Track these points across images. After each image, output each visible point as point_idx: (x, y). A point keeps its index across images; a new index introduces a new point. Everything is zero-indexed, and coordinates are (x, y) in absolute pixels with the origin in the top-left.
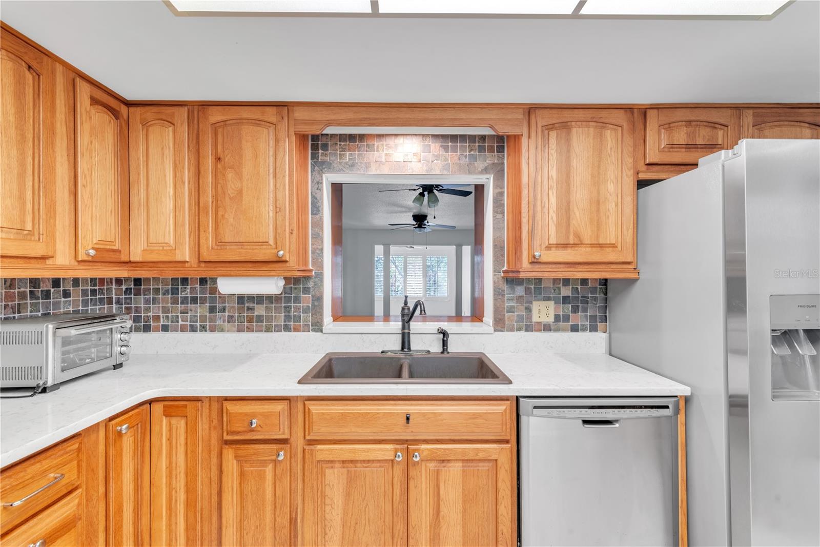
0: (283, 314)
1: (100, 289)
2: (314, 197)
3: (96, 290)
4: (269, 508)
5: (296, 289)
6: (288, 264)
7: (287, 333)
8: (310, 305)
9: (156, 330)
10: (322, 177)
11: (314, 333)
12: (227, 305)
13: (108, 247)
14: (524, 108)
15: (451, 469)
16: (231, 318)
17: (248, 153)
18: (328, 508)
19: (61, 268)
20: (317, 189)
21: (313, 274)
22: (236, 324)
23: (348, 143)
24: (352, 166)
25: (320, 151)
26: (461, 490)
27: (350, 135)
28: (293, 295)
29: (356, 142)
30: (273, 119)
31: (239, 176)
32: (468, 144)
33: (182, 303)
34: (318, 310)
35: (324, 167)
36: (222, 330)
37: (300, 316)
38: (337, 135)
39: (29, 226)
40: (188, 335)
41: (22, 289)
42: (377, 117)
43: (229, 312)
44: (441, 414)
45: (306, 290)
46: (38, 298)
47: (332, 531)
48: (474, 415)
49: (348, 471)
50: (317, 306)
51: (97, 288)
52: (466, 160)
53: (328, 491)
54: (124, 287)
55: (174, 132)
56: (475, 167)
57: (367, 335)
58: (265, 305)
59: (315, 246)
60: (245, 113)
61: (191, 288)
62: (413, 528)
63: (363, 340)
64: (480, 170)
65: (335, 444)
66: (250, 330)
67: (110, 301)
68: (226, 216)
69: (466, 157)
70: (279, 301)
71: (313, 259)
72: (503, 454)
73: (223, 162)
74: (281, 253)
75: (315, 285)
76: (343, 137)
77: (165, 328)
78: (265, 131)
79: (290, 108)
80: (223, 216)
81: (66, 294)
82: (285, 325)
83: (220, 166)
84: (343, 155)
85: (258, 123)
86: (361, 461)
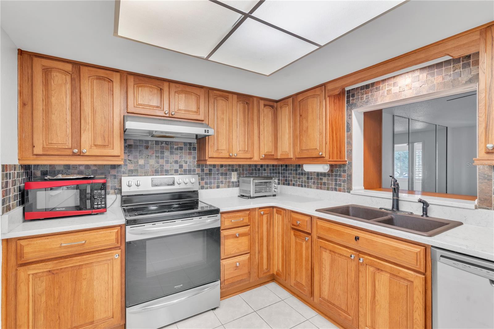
0: (334, 182)
1: (275, 169)
2: (348, 123)
3: (274, 169)
4: (304, 260)
5: (339, 170)
6: (325, 159)
7: (336, 192)
8: (346, 179)
9: (291, 185)
10: (351, 112)
11: (347, 193)
12: (313, 177)
13: (270, 154)
14: (480, 30)
15: (382, 275)
16: (314, 182)
17: (310, 111)
18: (324, 269)
19: (256, 161)
20: (349, 119)
21: (347, 162)
22: (316, 185)
23: (365, 90)
24: (367, 102)
25: (351, 98)
26: (388, 290)
27: (366, 85)
28: (338, 173)
29: (369, 88)
30: (319, 93)
31: (307, 121)
32: (452, 66)
33: (298, 175)
34: (350, 182)
35: (353, 106)
36: (311, 188)
37: (341, 184)
38: (359, 87)
39: (246, 149)
40: (300, 188)
41: (253, 168)
42: (366, 76)
43: (314, 180)
44: (376, 242)
45: (344, 171)
46: (257, 171)
47: (325, 280)
48: (396, 248)
49: (332, 256)
50: (349, 179)
51: (274, 168)
52: (450, 78)
53: (324, 262)
54: (283, 168)
55: (289, 108)
56: (459, 81)
57: (374, 198)
58: (327, 178)
59: (348, 149)
60: (309, 94)
61: (301, 169)
62: (361, 298)
63: (372, 200)
64: (464, 82)
65: (328, 241)
66: (321, 188)
67: (279, 173)
68: (303, 138)
69: (450, 76)
70: (332, 176)
71: (347, 155)
72: (418, 281)
73: (302, 117)
74: (321, 153)
75: (348, 168)
76: (362, 88)
77: (294, 185)
78: (316, 99)
79: (326, 85)
80: (302, 139)
81: (265, 170)
82: (335, 188)
83: (301, 119)
84: (362, 97)
85: (314, 96)
86: (337, 253)
